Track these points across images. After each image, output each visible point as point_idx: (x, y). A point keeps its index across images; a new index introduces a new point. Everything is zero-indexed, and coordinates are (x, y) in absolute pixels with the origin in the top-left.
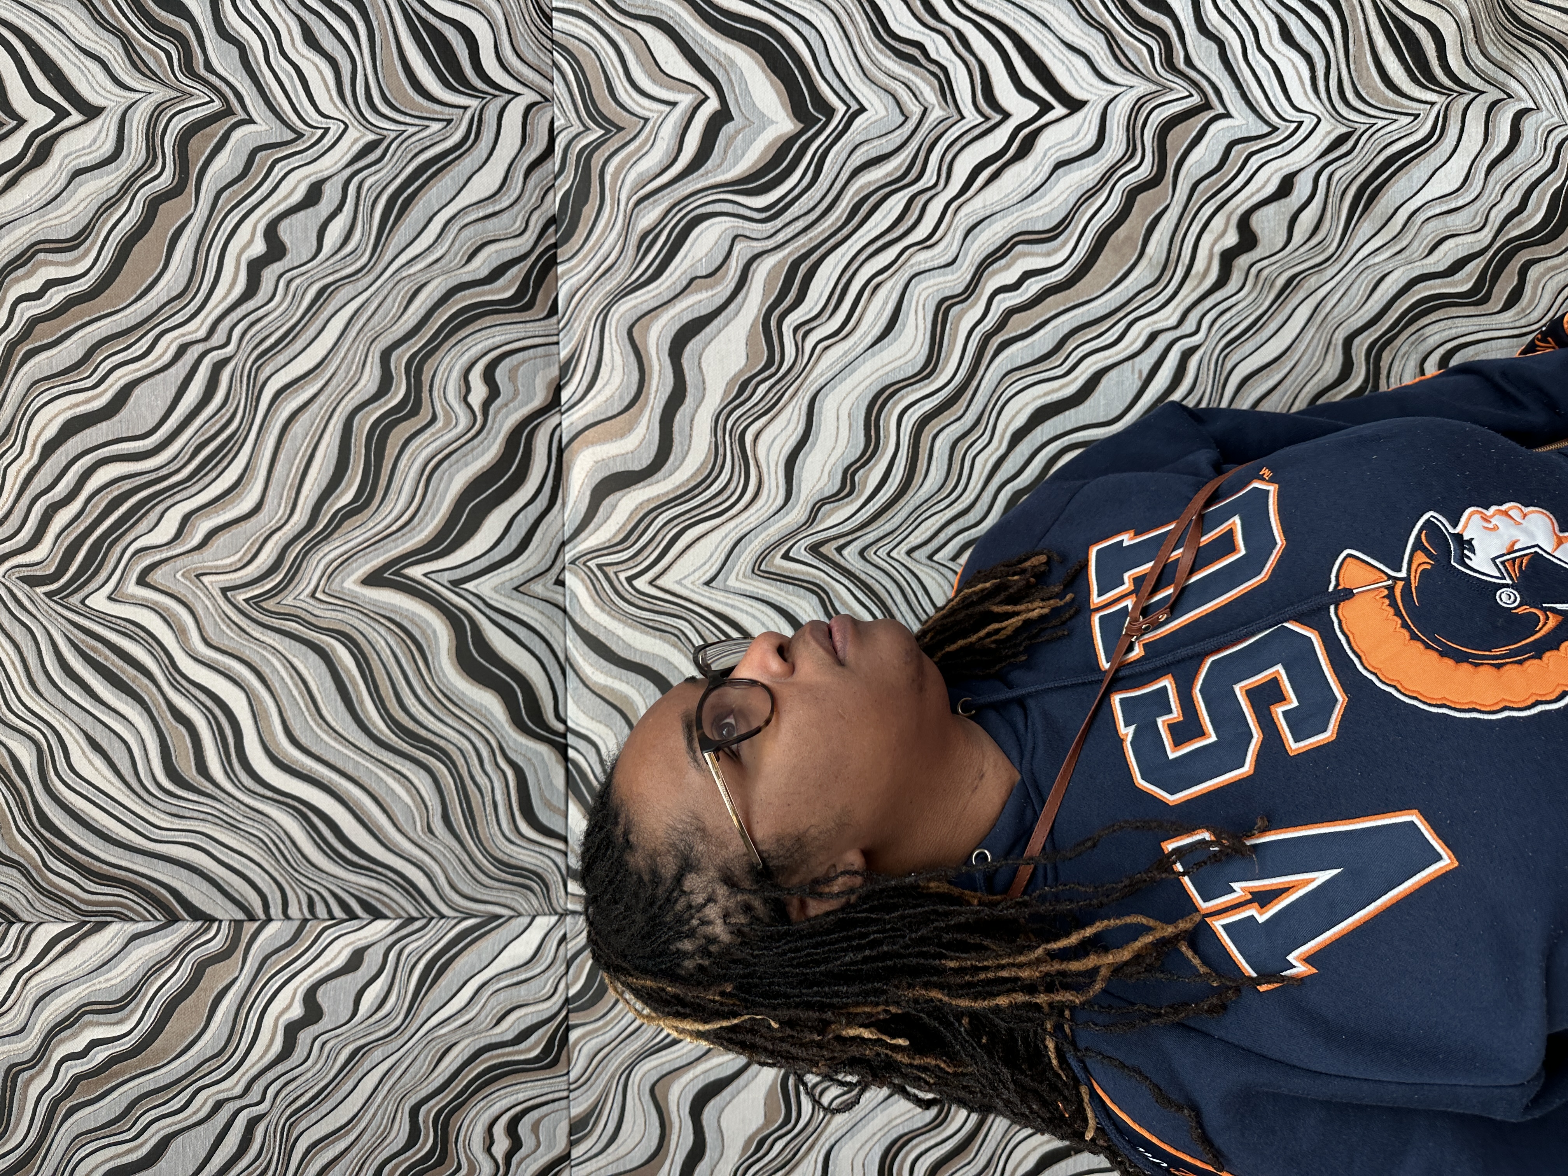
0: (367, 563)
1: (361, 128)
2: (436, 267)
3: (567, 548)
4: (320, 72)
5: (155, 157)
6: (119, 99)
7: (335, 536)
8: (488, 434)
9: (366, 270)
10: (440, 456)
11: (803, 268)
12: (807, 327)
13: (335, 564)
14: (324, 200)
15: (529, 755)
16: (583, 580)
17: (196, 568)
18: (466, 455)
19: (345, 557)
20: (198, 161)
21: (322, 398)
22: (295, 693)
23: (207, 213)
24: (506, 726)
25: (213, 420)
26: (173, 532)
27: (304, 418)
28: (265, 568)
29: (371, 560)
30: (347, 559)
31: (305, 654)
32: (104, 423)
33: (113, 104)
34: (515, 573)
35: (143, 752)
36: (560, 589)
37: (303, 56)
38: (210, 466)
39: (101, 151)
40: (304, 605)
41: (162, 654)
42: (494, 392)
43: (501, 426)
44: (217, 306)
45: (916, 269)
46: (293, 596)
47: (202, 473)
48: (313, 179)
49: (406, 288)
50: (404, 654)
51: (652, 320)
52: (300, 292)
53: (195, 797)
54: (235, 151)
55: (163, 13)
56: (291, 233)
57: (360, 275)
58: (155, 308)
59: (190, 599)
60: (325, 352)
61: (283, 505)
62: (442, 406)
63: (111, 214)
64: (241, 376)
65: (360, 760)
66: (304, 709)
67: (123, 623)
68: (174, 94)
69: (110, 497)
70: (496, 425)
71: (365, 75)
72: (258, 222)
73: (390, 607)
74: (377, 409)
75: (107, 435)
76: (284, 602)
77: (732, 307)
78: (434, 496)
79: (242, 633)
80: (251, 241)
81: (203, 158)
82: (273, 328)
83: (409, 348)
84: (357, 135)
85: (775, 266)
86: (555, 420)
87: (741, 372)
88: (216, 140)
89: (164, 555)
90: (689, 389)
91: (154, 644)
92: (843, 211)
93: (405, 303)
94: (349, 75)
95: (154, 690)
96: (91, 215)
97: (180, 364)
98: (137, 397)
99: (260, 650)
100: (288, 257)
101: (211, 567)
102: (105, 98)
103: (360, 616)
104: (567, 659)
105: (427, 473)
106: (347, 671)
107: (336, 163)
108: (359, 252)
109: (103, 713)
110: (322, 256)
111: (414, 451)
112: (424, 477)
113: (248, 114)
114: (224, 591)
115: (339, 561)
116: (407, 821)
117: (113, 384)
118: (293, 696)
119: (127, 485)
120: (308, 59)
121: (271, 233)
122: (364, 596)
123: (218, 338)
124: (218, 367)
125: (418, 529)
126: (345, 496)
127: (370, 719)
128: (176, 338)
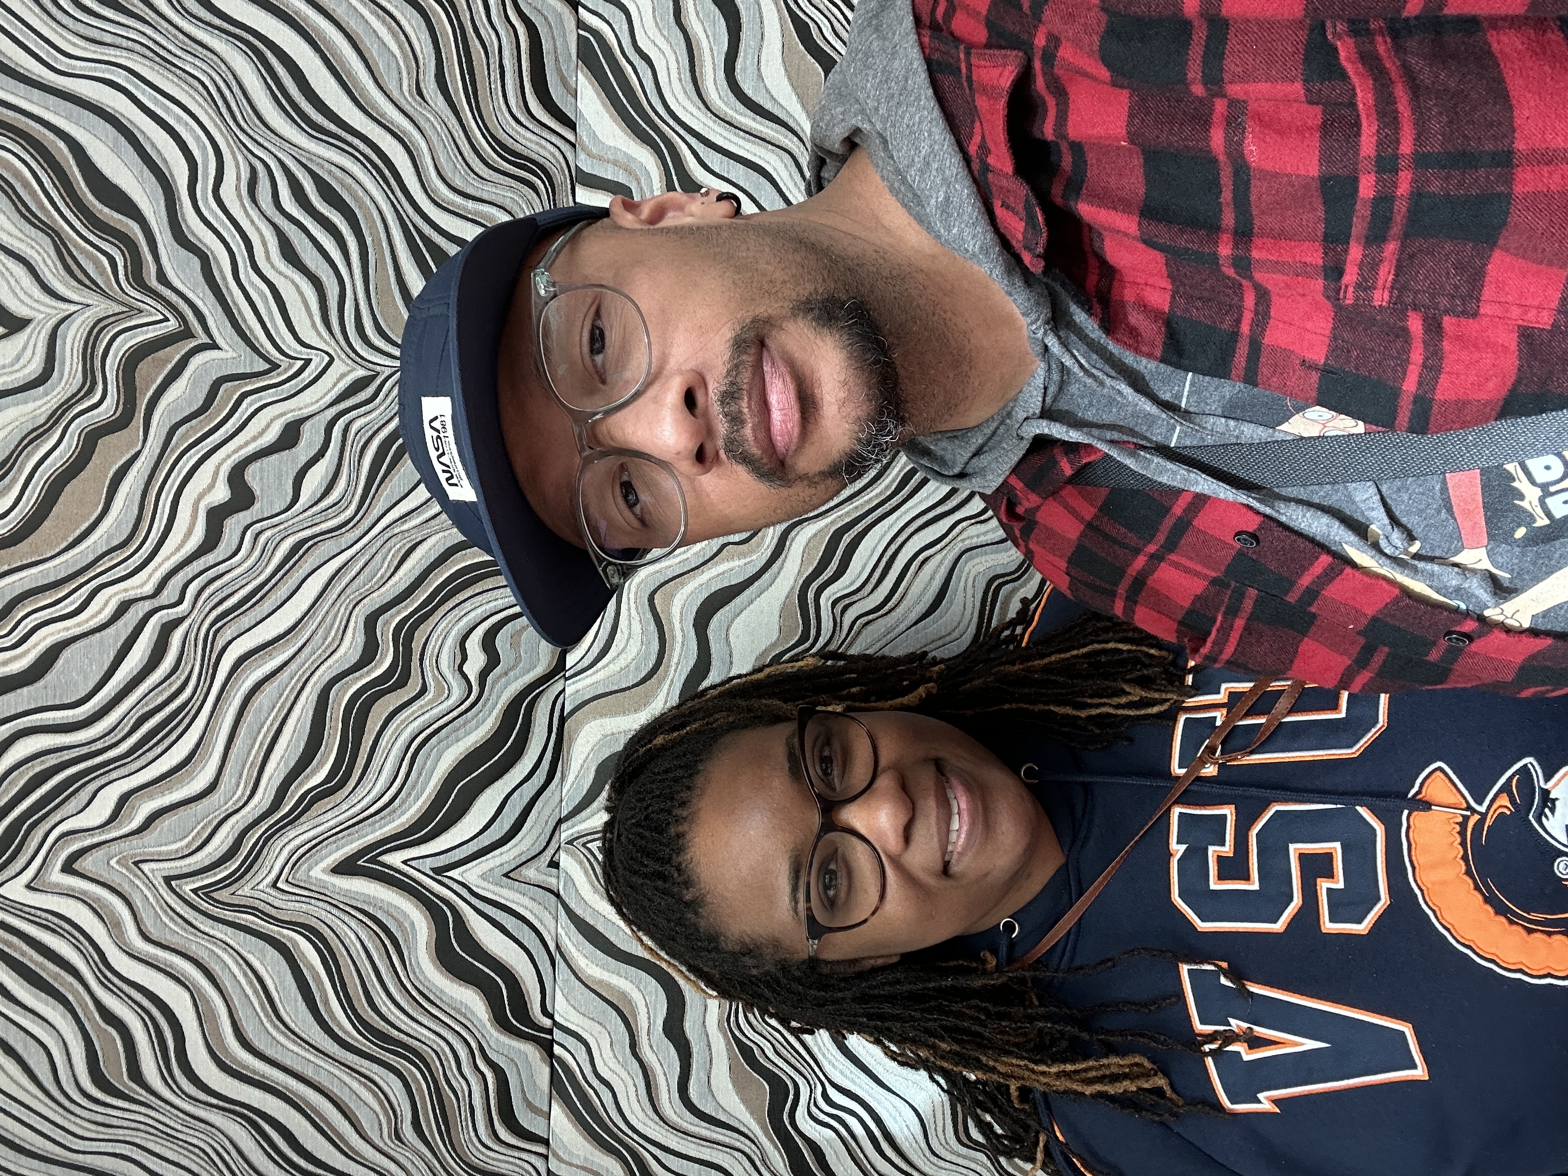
0: (338, 849)
1: (350, 362)
2: (433, 522)
3: (564, 826)
4: (301, 294)
5: (94, 383)
6: (49, 310)
7: (303, 819)
8: (484, 706)
9: (352, 524)
10: (428, 731)
11: (847, 539)
12: (847, 601)
13: (301, 851)
14: (302, 443)
15: (512, 1056)
16: (581, 863)
17: (135, 855)
18: (458, 729)
19: (314, 842)
20: (147, 390)
21: (293, 666)
22: (249, 991)
23: (158, 451)
24: (488, 1025)
25: (160, 688)
26: (107, 813)
27: (269, 689)
28: (218, 854)
29: (343, 847)
30: (315, 845)
31: (262, 951)
32: (25, 689)
33: (42, 316)
34: (505, 858)
35: (65, 1057)
36: (554, 871)
37: (281, 273)
38: (155, 740)
39: (26, 371)
40: (263, 896)
41: (91, 949)
42: (493, 660)
43: (499, 697)
44: (168, 558)
45: (968, 544)
46: (250, 885)
47: (145, 748)
48: (290, 417)
49: (398, 547)
50: (377, 949)
51: (677, 588)
52: (270, 547)
53: (126, 1105)
54: (194, 383)
55: (106, 210)
56: (261, 479)
57: (343, 530)
58: (91, 558)
59: (126, 888)
60: (299, 615)
61: (242, 785)
62: (434, 675)
63: (38, 447)
64: (196, 640)
65: (322, 1064)
66: (259, 1010)
67: (44, 915)
68: (118, 308)
69: (31, 774)
70: (494, 697)
71: (356, 300)
72: (220, 465)
73: (362, 898)
74: (358, 679)
75: (29, 703)
76: (240, 892)
77: (766, 576)
78: (420, 774)
79: (188, 927)
80: (211, 486)
81: (154, 387)
82: (237, 586)
83: (399, 613)
84: (344, 369)
85: (815, 535)
86: (558, 687)
87: (774, 645)
88: (170, 366)
89: (96, 840)
90: (713, 663)
91: (81, 938)
92: (893, 480)
93: (396, 563)
94: (336, 298)
95: (81, 989)
96: (12, 447)
97: (120, 623)
98: (67, 661)
99: (209, 946)
100: (257, 506)
101: (153, 854)
102: (31, 308)
103: (328, 908)
104: (558, 947)
105: (412, 749)
106: (311, 968)
107: (317, 401)
108: (344, 503)
109: (15, 1012)
110: (298, 507)
111: (398, 726)
112: (409, 755)
113: (210, 336)
114: (168, 880)
115: (307, 847)
116: (372, 1127)
117: (36, 645)
118: (247, 996)
119: (52, 760)
120: (286, 277)
121: (237, 476)
122: (334, 886)
123: (170, 593)
124: (168, 629)
125: (399, 812)
126: (317, 776)
127: (334, 1018)
128: (116, 594)
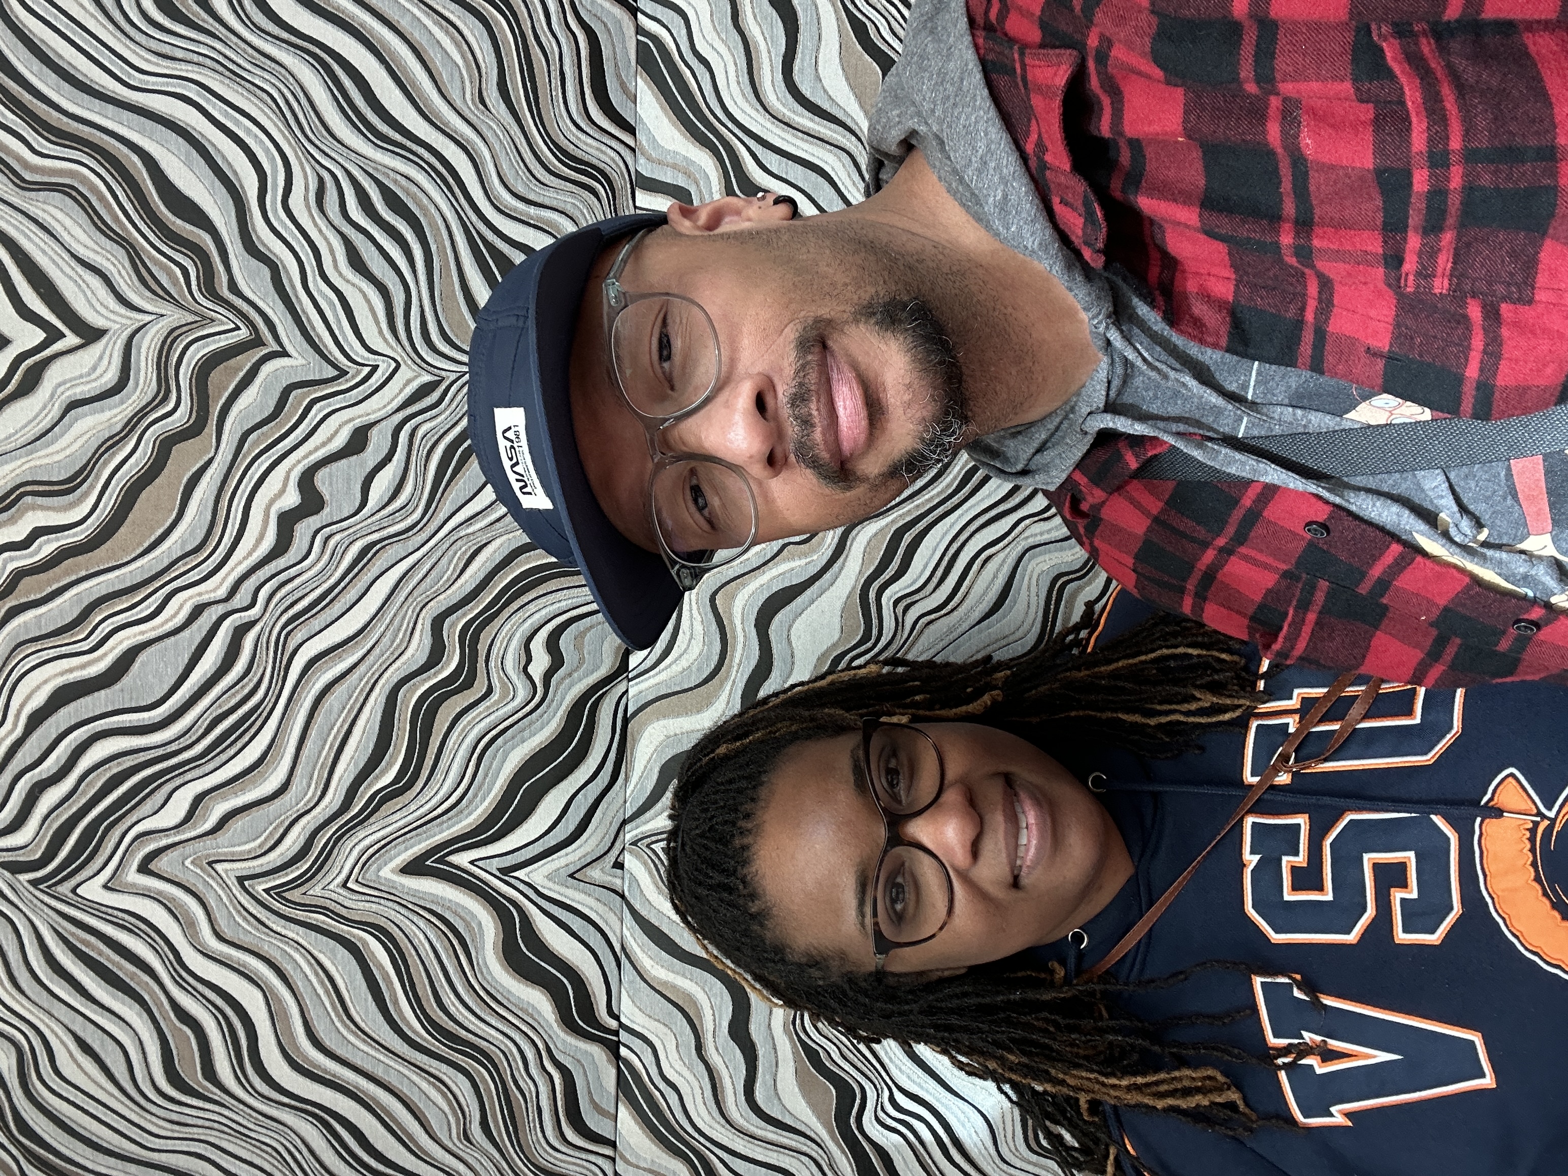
0: (406, 849)
1: (415, 367)
2: (498, 525)
3: (628, 827)
4: (368, 301)
5: (168, 391)
6: (124, 321)
7: (372, 820)
8: (549, 707)
9: (419, 527)
10: (494, 732)
11: (908, 538)
12: (909, 600)
13: (371, 851)
14: (370, 448)
15: (579, 1056)
16: (645, 864)
17: (209, 855)
18: (523, 730)
19: (383, 843)
20: (220, 397)
21: (362, 668)
22: (321, 991)
23: (230, 457)
24: (555, 1025)
25: (233, 690)
26: (182, 814)
27: (340, 690)
28: (290, 855)
29: (412, 847)
30: (385, 845)
31: (333, 951)
32: (103, 692)
33: (118, 326)
34: (571, 858)
35: (141, 1056)
36: (619, 871)
37: (348, 281)
38: (228, 742)
39: (103, 380)
40: (334, 896)
41: (166, 949)
42: (557, 661)
43: (563, 699)
44: (240, 563)
45: (1031, 541)
46: (321, 886)
47: (218, 750)
48: (358, 423)
49: (464, 549)
50: (446, 949)
51: (737, 589)
52: (340, 550)
53: (200, 1104)
54: (265, 390)
55: (179, 222)
56: (331, 484)
57: (411, 533)
58: (166, 563)
59: (200, 888)
60: (367, 618)
61: (313, 786)
62: (499, 677)
63: (114, 454)
64: (268, 642)
65: (392, 1063)
66: (330, 1009)
67: (120, 914)
68: (191, 318)
69: (108, 775)
70: (558, 697)
71: (421, 306)
72: (290, 470)
73: (431, 898)
74: (425, 680)
75: (106, 705)
76: (311, 892)
77: (827, 576)
78: (486, 775)
79: (260, 926)
80: (282, 491)
81: (227, 394)
82: (308, 590)
83: (464, 615)
84: (410, 374)
85: (876, 534)
86: (621, 688)
87: (835, 646)
88: (241, 374)
89: (170, 841)
90: (775, 663)
91: (157, 938)
92: (955, 478)
93: (461, 565)
94: (402, 305)
95: (156, 988)
96: (90, 454)
97: (195, 626)
98: (143, 664)
99: (281, 945)
100: (326, 510)
101: (225, 854)
102: (107, 318)
103: (397, 908)
104: (623, 948)
105: (478, 751)
106: (381, 967)
107: (385, 406)
108: (410, 508)
109: (95, 1012)
110: (366, 511)
111: (465, 727)
112: (476, 755)
113: (280, 344)
114: (241, 880)
115: (376, 847)
116: (441, 1128)
117: (113, 648)
118: (318, 996)
119: (128, 762)
120: (353, 285)
121: (307, 481)
122: (403, 886)
123: (243, 596)
124: (240, 632)
125: (466, 812)
126: (386, 777)
127: (404, 1019)
128: (191, 598)
